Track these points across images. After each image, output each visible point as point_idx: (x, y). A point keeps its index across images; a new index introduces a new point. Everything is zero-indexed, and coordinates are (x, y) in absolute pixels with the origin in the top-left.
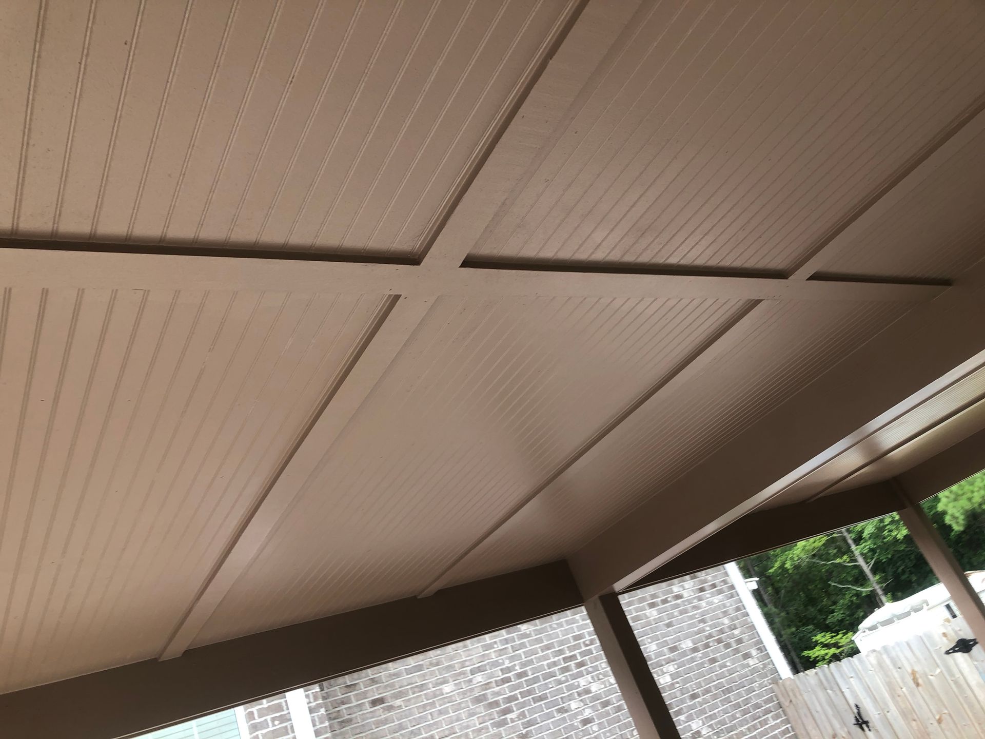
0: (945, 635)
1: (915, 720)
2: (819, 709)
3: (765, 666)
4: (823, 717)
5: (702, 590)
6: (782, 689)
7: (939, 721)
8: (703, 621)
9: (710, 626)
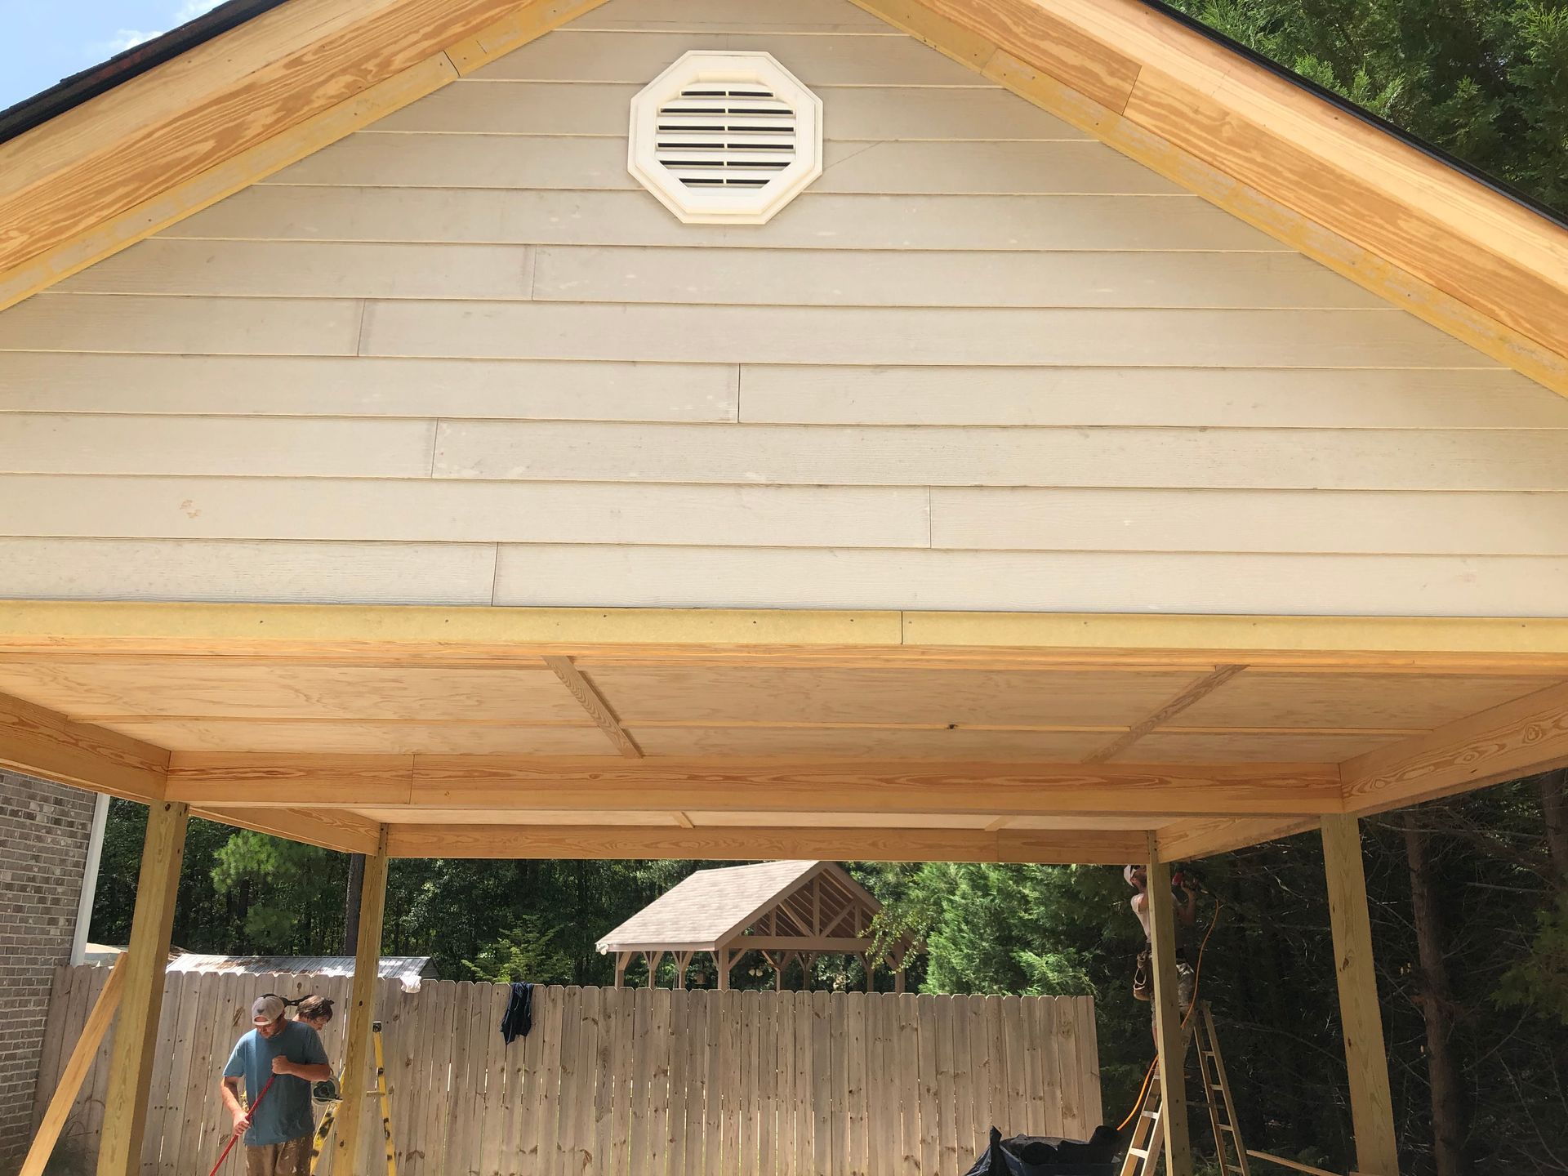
0: (299, 985)
3: (62, 942)
5: (57, 822)
6: (69, 975)
8: (36, 858)
9: (40, 869)
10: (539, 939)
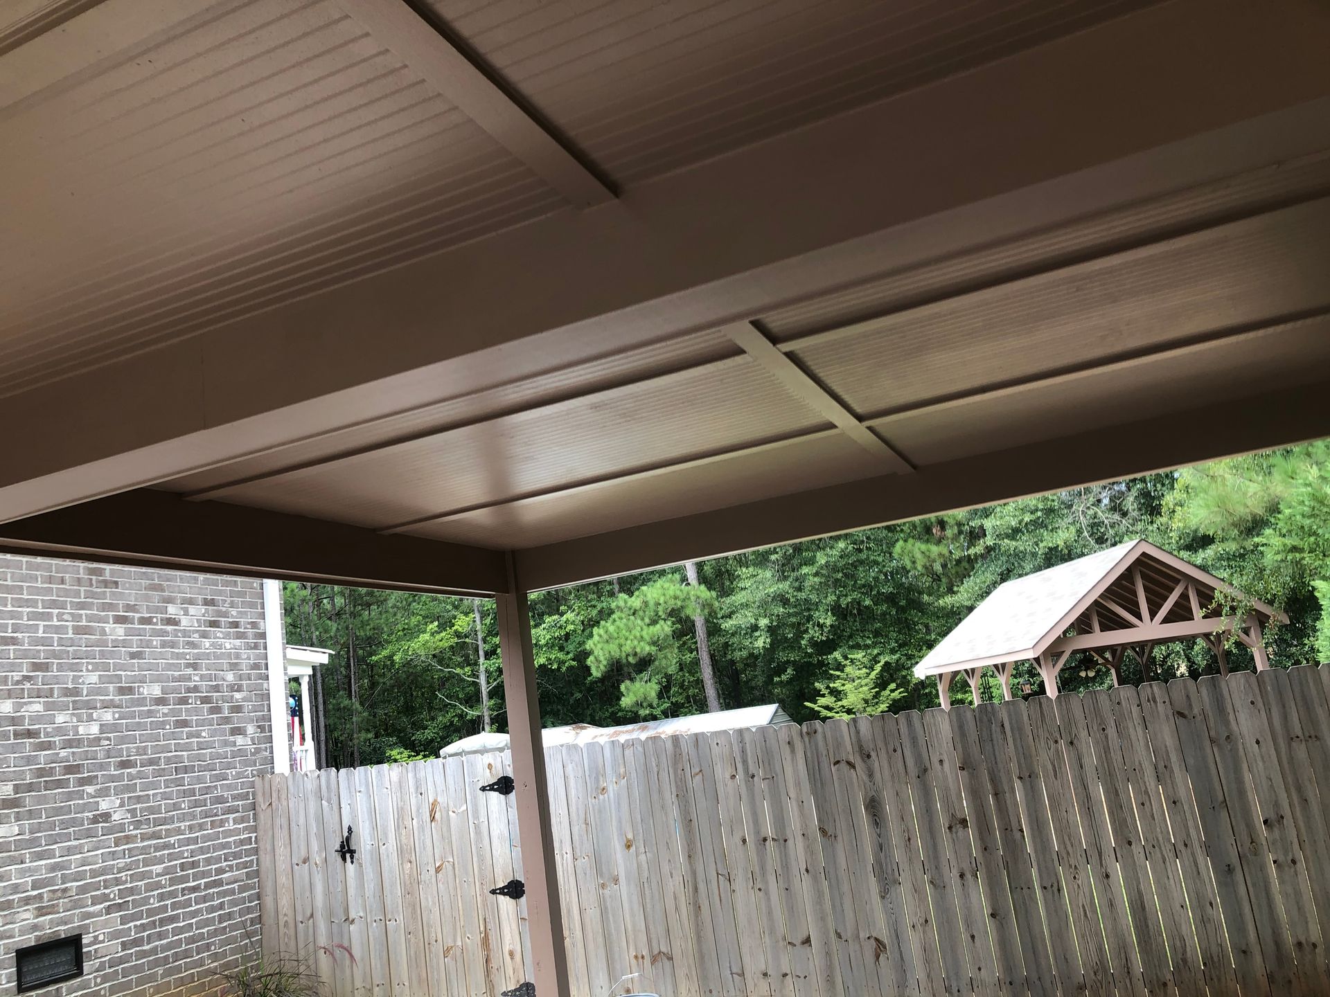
0: (490, 766)
1: (410, 862)
2: (302, 821)
3: (258, 751)
4: (303, 833)
5: (214, 624)
6: (267, 786)
7: (438, 870)
8: (195, 667)
9: (202, 677)
10: (868, 674)
